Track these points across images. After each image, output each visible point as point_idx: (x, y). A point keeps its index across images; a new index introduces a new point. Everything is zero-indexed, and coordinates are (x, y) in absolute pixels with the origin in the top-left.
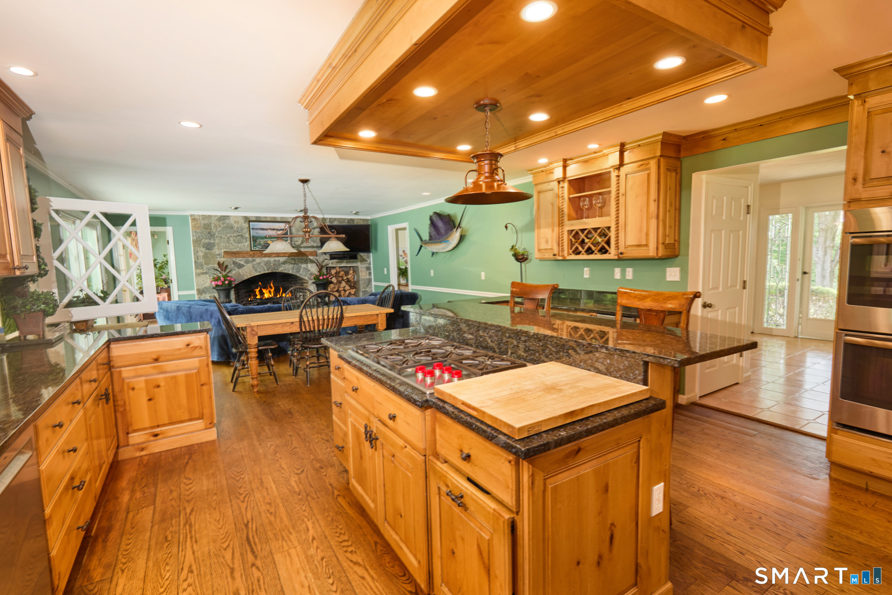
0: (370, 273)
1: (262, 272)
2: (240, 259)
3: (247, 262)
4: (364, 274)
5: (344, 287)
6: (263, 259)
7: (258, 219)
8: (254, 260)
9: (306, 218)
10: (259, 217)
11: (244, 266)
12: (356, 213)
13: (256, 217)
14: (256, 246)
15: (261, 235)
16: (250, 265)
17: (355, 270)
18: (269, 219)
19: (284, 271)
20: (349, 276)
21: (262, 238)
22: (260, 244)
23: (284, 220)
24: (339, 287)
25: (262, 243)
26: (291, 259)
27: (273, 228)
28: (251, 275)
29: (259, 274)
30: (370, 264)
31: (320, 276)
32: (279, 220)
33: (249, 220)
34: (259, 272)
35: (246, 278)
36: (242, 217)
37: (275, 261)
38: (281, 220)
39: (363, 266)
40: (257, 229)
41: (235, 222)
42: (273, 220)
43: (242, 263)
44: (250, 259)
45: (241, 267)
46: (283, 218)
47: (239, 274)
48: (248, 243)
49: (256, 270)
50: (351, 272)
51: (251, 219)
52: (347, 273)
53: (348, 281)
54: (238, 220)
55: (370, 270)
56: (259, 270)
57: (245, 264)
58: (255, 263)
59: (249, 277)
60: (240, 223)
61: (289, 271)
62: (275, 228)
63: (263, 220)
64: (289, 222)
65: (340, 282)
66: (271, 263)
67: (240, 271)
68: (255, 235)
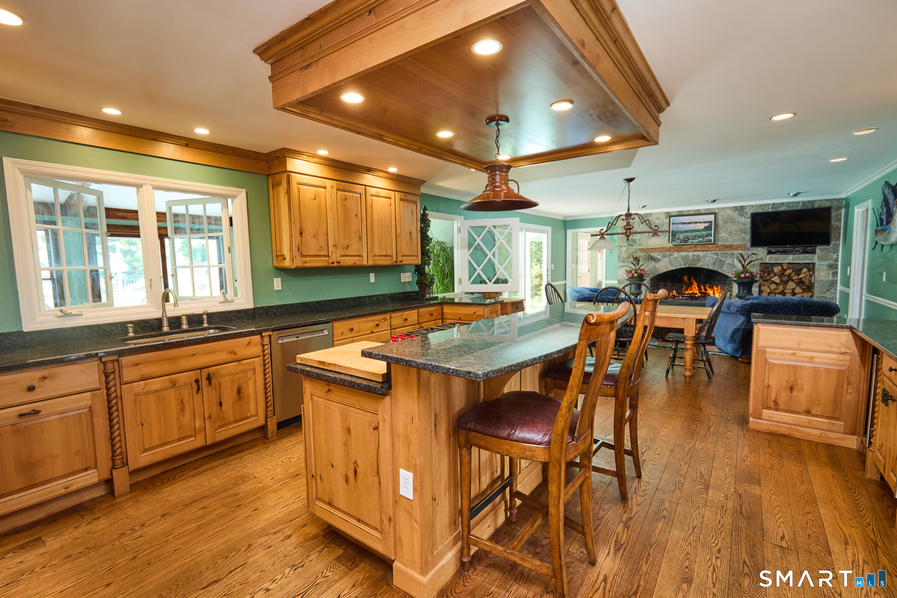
0: (835, 274)
1: (679, 267)
2: (658, 253)
3: (664, 257)
4: (822, 274)
5: (793, 290)
6: (681, 253)
7: (680, 214)
8: (671, 255)
9: (629, 215)
10: (682, 212)
11: (661, 260)
12: (795, 195)
13: (678, 211)
14: (674, 241)
15: (682, 230)
16: (666, 259)
17: (811, 267)
18: (692, 213)
19: (703, 267)
20: (802, 276)
21: (682, 232)
22: (679, 239)
23: (709, 212)
24: (785, 288)
25: (681, 237)
26: (713, 254)
27: (695, 221)
28: (667, 269)
29: (674, 268)
30: (837, 260)
31: (742, 273)
32: (703, 212)
33: (670, 216)
34: (675, 266)
35: (661, 272)
36: (664, 213)
37: (694, 255)
38: (706, 212)
39: (822, 263)
40: (677, 224)
41: (657, 218)
42: (696, 213)
43: (659, 257)
44: (668, 254)
45: (658, 262)
46: (708, 209)
47: (655, 268)
48: (667, 237)
49: (672, 265)
50: (805, 270)
51: (672, 214)
52: (798, 272)
53: (800, 282)
54: (660, 216)
55: (837, 268)
56: (675, 264)
57: (662, 259)
58: (672, 257)
59: (665, 271)
60: (661, 219)
61: (709, 266)
62: (698, 221)
63: (686, 213)
64: (715, 214)
65: (786, 283)
66: (688, 257)
67: (657, 265)
68: (674, 229)
